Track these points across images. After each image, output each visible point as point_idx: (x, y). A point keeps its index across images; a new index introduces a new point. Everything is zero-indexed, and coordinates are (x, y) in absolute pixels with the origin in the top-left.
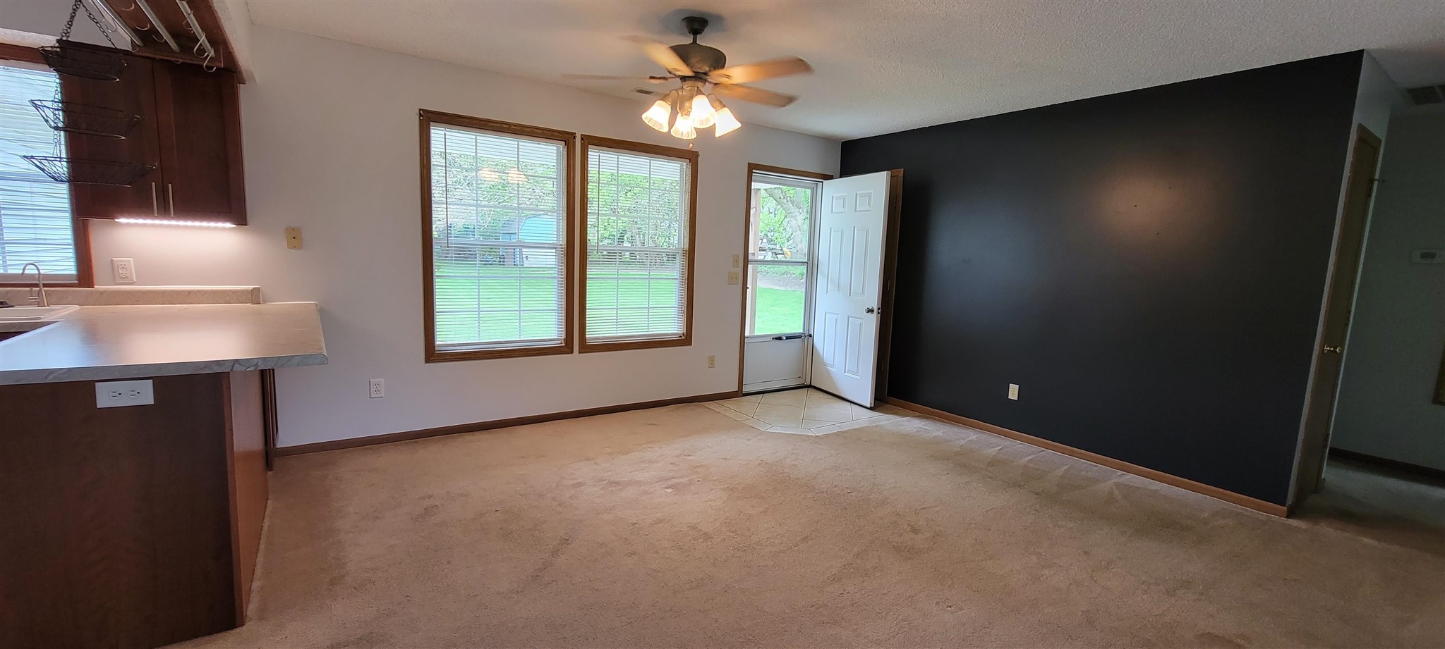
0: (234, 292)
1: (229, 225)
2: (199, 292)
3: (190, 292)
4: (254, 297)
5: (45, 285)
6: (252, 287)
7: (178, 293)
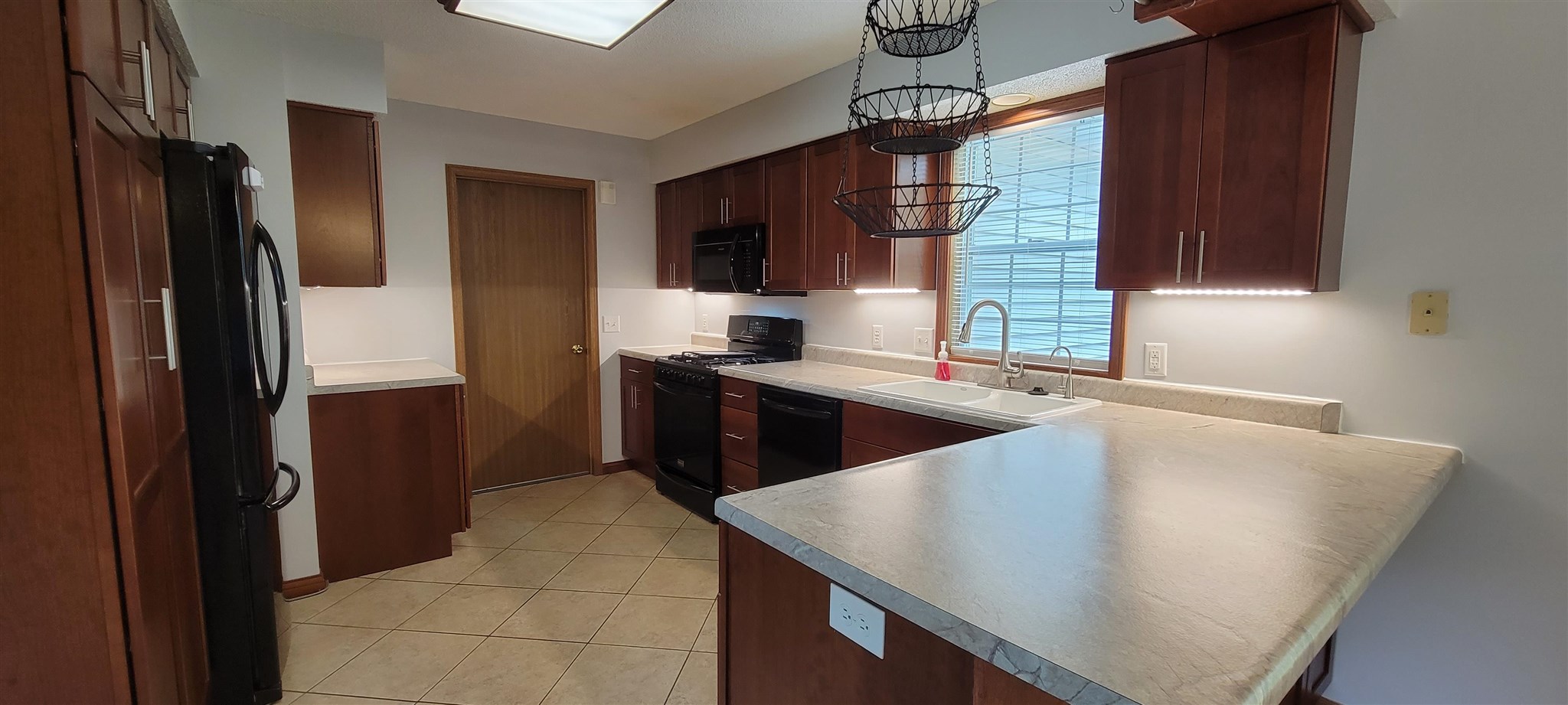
0: (1294, 407)
1: (1299, 292)
2: (1240, 399)
3: (1227, 399)
4: (1329, 420)
5: (1075, 372)
6: (1324, 401)
7: (1212, 398)
